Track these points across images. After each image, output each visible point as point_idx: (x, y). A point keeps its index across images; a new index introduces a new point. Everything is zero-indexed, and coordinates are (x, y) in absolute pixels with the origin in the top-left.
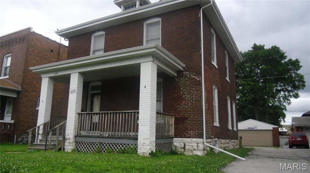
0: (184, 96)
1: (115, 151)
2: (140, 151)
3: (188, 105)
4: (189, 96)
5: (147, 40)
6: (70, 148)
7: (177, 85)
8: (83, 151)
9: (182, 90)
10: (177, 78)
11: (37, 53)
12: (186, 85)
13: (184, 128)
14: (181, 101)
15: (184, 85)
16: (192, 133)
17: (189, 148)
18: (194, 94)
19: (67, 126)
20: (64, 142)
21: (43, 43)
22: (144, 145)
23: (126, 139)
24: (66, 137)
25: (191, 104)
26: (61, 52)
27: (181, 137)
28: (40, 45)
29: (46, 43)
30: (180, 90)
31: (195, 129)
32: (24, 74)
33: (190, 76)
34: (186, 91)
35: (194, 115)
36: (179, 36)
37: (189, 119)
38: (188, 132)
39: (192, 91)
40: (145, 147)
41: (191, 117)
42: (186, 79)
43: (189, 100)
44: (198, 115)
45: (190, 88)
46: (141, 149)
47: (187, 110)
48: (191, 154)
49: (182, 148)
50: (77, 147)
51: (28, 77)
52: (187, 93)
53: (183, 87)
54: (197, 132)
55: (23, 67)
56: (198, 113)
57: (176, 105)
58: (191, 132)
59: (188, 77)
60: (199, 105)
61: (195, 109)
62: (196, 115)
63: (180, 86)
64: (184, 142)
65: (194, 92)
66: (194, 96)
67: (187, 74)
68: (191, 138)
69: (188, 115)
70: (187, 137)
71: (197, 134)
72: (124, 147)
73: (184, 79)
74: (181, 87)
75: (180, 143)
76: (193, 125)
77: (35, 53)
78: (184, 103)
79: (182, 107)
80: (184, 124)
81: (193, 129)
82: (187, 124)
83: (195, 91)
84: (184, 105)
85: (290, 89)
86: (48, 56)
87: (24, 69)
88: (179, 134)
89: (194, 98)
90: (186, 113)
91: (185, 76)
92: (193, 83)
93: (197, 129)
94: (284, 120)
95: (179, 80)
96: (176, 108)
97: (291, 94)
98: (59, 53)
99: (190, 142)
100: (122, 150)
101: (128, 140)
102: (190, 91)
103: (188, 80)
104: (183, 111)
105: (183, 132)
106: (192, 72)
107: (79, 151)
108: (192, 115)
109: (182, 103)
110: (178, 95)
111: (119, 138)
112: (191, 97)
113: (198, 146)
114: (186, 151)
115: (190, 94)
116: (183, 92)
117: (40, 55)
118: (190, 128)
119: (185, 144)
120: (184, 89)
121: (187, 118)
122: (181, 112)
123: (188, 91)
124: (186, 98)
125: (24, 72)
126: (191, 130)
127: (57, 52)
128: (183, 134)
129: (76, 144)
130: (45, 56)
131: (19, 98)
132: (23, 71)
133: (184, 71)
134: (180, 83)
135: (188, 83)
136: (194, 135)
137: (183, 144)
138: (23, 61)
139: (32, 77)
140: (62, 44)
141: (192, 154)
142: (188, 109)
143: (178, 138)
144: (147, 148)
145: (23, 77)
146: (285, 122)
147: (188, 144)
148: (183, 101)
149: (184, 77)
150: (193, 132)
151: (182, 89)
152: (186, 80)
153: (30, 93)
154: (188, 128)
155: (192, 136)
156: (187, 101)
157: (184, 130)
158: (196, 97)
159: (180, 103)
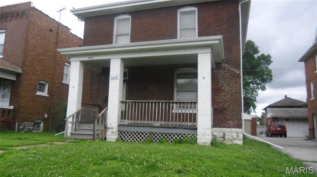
0: (223, 88)
1: (169, 141)
2: (200, 140)
3: (227, 97)
4: (228, 88)
5: (181, 29)
6: (113, 137)
7: (216, 77)
8: (129, 141)
9: (221, 82)
10: (215, 70)
11: (36, 32)
12: (225, 77)
13: (223, 119)
14: (219, 92)
15: (222, 77)
16: (231, 124)
17: (229, 137)
18: (233, 86)
19: (108, 115)
20: (106, 132)
21: (42, 20)
22: (204, 135)
23: (182, 129)
24: (108, 126)
25: (230, 95)
26: (60, 32)
27: (220, 127)
28: (40, 23)
29: (46, 21)
30: (219, 82)
31: (235, 119)
32: (24, 54)
33: (229, 68)
34: (225, 83)
35: (234, 107)
36: (217, 29)
37: (228, 110)
38: (227, 122)
39: (231, 83)
40: (206, 137)
41: (230, 108)
42: (225, 71)
43: (228, 91)
44: (238, 106)
45: (229, 80)
46: (201, 139)
47: (227, 102)
48: (230, 143)
49: (221, 138)
50: (121, 137)
51: (28, 58)
52: (226, 85)
53: (222, 79)
54: (237, 123)
55: (24, 47)
56: (237, 105)
57: (214, 96)
58: (231, 122)
59: (227, 70)
60: (238, 97)
61: (235, 100)
62: (236, 106)
63: (218, 77)
64: (223, 132)
65: (233, 85)
66: (233, 88)
67: (226, 67)
68: (230, 128)
69: (227, 106)
70: (226, 127)
71: (237, 124)
72: (179, 137)
73: (223, 71)
74: (219, 79)
75: (219, 133)
76: (233, 116)
77: (35, 31)
78: (222, 94)
79: (220, 98)
80: (223, 114)
81: (233, 119)
82: (226, 114)
83: (234, 83)
84: (223, 97)
85: (258, 82)
86: (47, 35)
87: (24, 49)
88: (218, 124)
89: (233, 90)
90: (226, 104)
91: (224, 68)
92: (232, 75)
93: (236, 119)
94: (254, 110)
95: (217, 72)
96: (214, 98)
97: (259, 86)
98: (58, 33)
99: (229, 131)
100: (178, 140)
101: (185, 130)
102: (229, 83)
103: (227, 72)
104: (221, 102)
105: (222, 122)
106: (231, 65)
107: (124, 141)
108: (231, 106)
109: (221, 94)
110: (216, 86)
111: (174, 128)
112: (231, 89)
113: (237, 136)
114: (226, 140)
115: (229, 86)
116: (222, 83)
117: (40, 34)
118: (230, 118)
119: (224, 134)
120: (223, 81)
121: (226, 109)
122: (219, 102)
123: (227, 83)
124: (224, 89)
125: (24, 53)
126: (230, 121)
127: (56, 32)
128: (223, 124)
129: (119, 134)
130: (45, 36)
131: (19, 82)
132: (23, 51)
133: (223, 64)
134: (219, 75)
135: (227, 75)
136: (234, 125)
137: (222, 134)
138: (23, 39)
139: (32, 59)
140: (61, 23)
141: (232, 143)
142: (227, 100)
143: (217, 127)
144: (208, 137)
145: (23, 58)
146: (255, 112)
147: (228, 134)
148: (221, 92)
149: (222, 69)
150: (232, 122)
151: (220, 80)
152: (225, 73)
153: (30, 75)
154: (227, 118)
155: (231, 126)
156: (226, 92)
157: (223, 121)
158: (235, 89)
159: (219, 94)
